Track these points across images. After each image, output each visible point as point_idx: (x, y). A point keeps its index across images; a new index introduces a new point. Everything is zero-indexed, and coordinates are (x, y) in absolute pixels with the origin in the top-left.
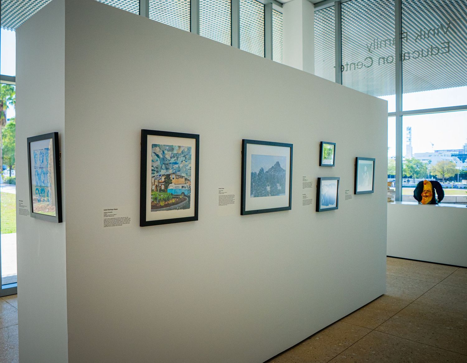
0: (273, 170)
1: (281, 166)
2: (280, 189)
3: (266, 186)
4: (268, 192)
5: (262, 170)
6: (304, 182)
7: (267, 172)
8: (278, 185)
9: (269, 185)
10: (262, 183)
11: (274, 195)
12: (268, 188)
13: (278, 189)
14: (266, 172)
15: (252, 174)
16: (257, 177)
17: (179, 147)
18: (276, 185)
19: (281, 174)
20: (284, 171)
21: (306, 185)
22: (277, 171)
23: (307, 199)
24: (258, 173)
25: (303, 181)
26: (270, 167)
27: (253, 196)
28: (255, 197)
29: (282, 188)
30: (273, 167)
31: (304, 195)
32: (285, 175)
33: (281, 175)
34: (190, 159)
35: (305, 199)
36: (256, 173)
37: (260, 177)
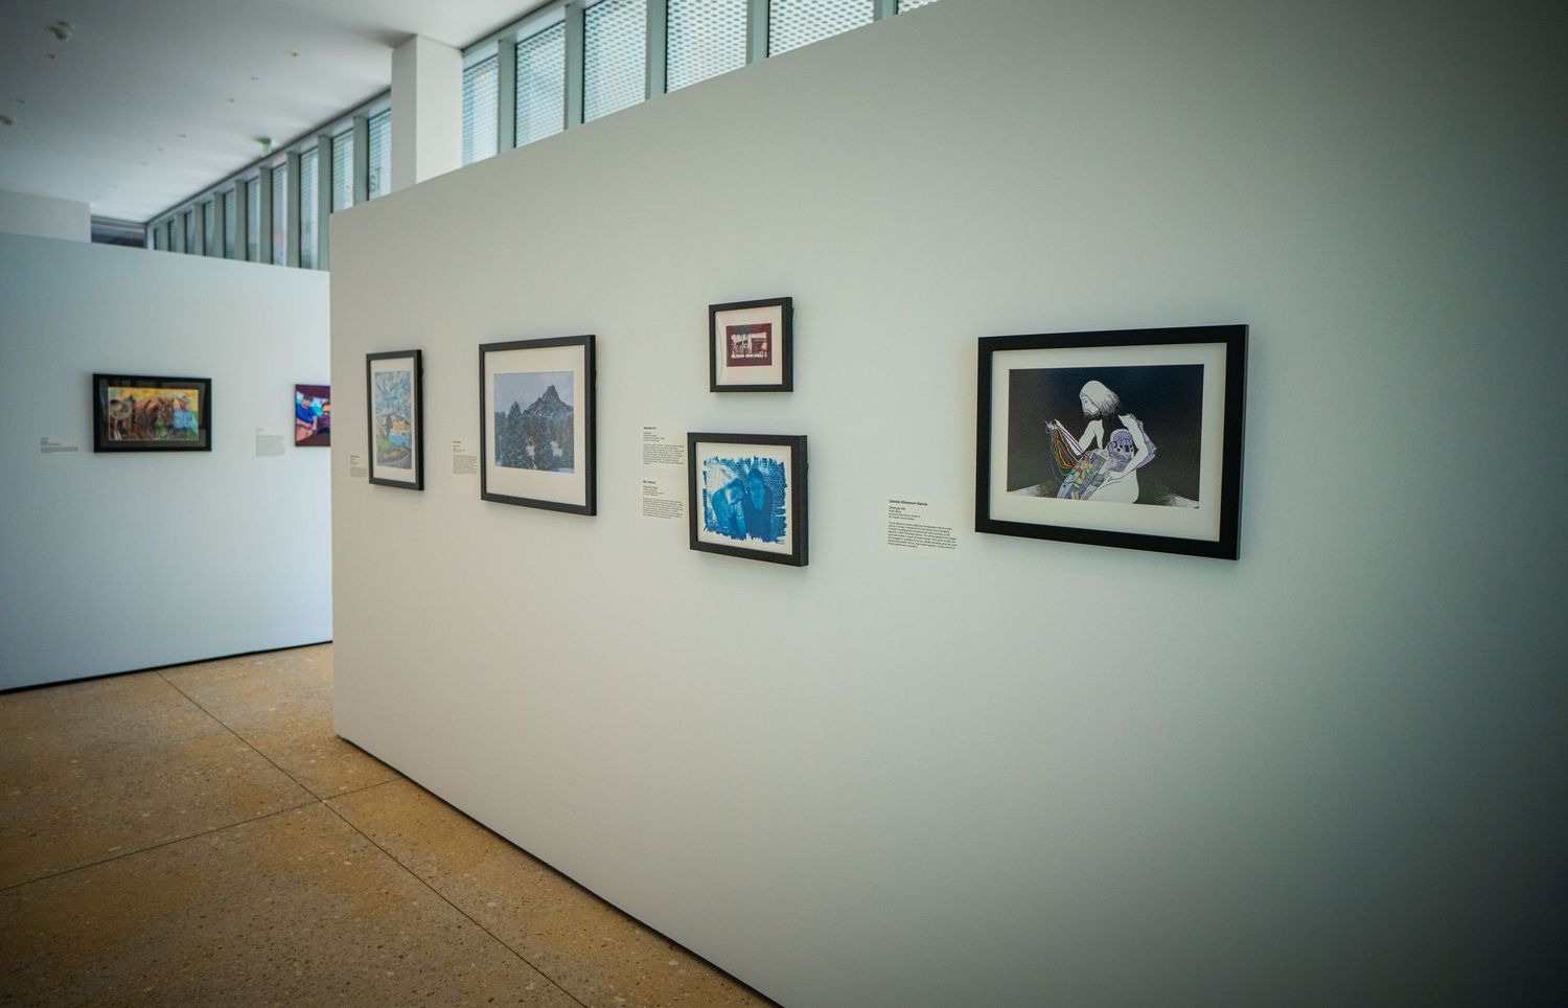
0: (540, 408)
1: (562, 397)
2: (561, 455)
3: (526, 445)
4: (530, 458)
5: (516, 407)
6: (649, 443)
7: (527, 412)
8: (554, 444)
9: (531, 444)
10: (516, 436)
11: (544, 469)
12: (531, 450)
13: (555, 454)
14: (525, 411)
15: (497, 415)
16: (507, 424)
17: (398, 373)
18: (548, 444)
19: (561, 417)
20: (570, 409)
21: (653, 454)
22: (552, 411)
23: (659, 497)
24: (507, 413)
25: (646, 439)
26: (535, 400)
27: (500, 463)
28: (503, 465)
29: (564, 452)
30: (540, 400)
31: (647, 484)
32: (571, 421)
33: (562, 422)
34: (409, 390)
35: (656, 497)
36: (504, 414)
37: (513, 422)
